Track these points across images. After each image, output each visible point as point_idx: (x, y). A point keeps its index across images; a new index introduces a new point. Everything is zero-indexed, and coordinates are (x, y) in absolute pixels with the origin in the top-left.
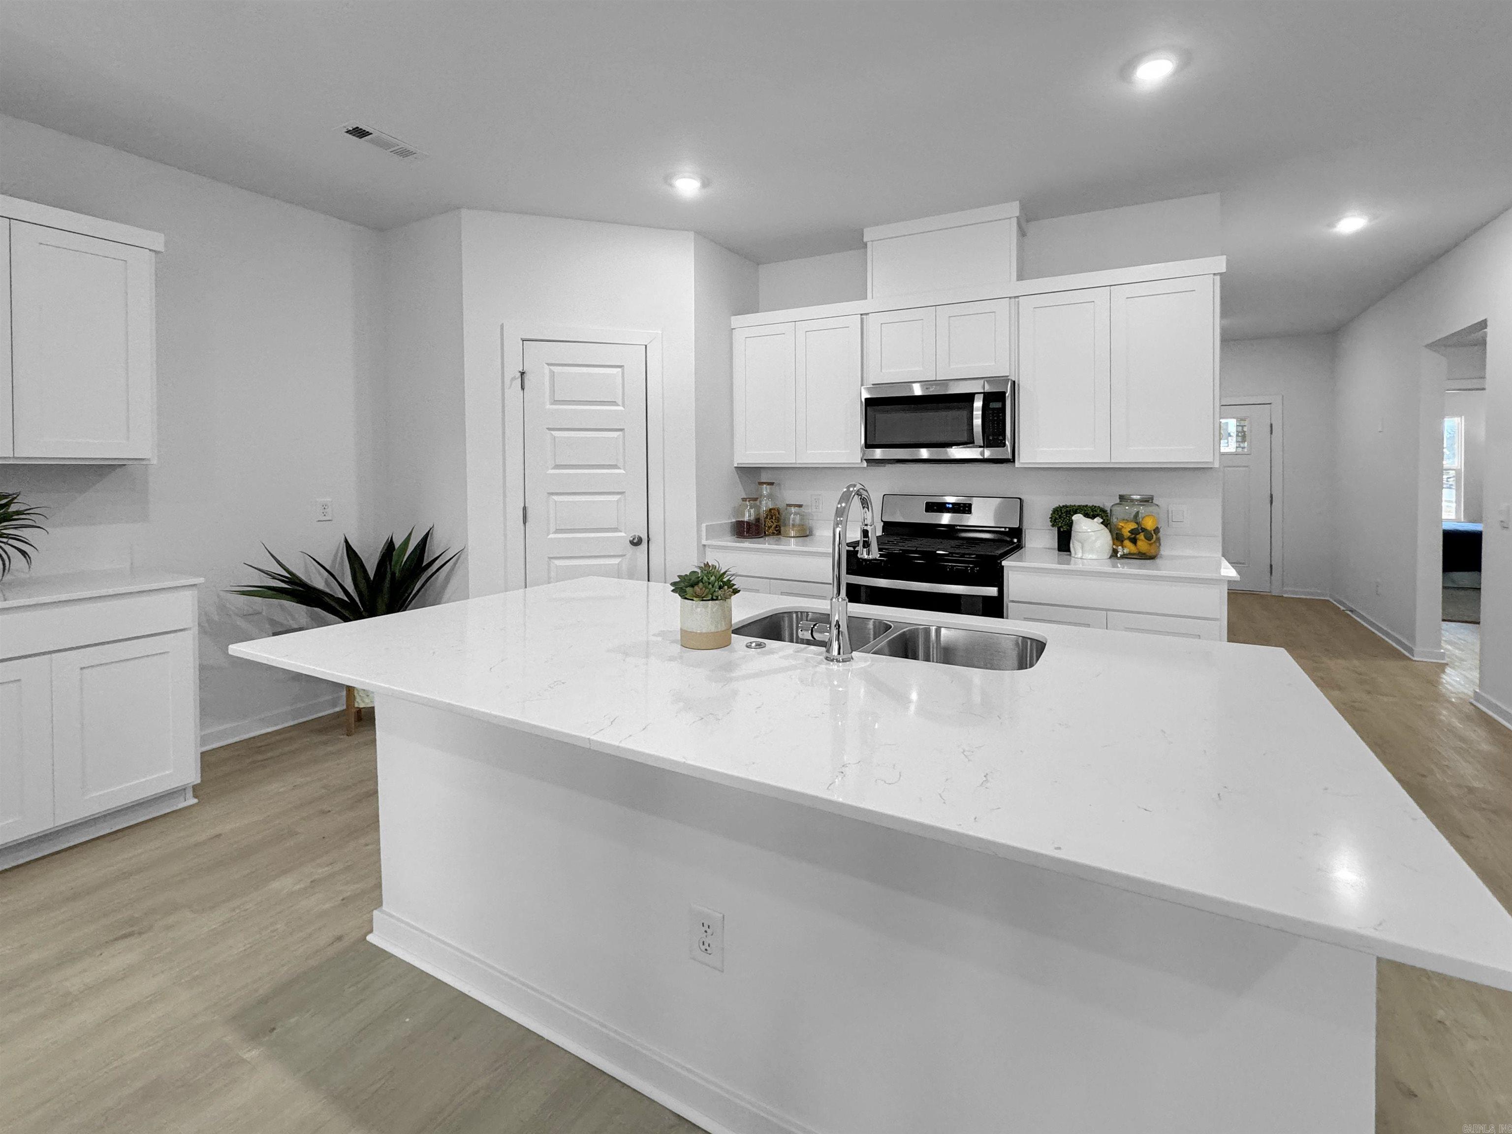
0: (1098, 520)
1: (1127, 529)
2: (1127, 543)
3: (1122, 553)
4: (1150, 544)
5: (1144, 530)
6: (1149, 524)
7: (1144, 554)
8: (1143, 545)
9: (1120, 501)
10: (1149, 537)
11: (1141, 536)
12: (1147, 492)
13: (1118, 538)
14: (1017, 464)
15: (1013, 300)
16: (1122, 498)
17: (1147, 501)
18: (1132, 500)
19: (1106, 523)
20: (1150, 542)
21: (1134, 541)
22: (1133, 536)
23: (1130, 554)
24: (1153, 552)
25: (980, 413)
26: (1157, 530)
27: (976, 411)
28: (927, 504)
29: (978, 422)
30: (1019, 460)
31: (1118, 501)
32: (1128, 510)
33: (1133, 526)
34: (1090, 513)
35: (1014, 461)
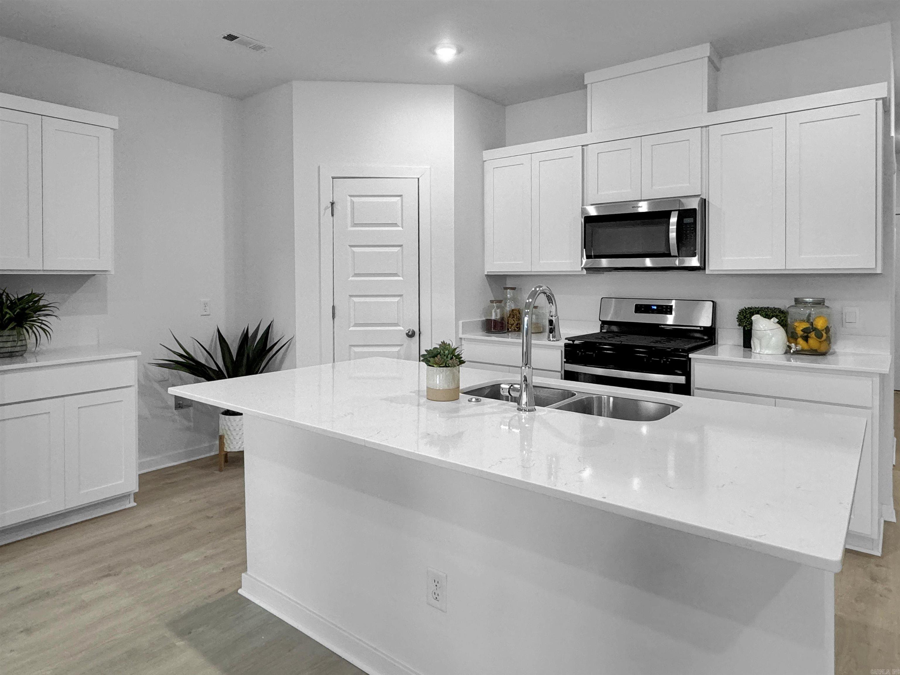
0: (774, 320)
1: (800, 327)
2: (800, 341)
3: (795, 350)
4: (820, 342)
5: (815, 329)
6: (820, 324)
7: (816, 350)
8: (813, 342)
9: (796, 304)
10: (819, 335)
11: (813, 334)
12: (819, 295)
13: (792, 336)
14: (707, 272)
15: (705, 129)
16: (797, 300)
17: (820, 303)
18: (806, 303)
19: (783, 323)
20: (819, 340)
21: (806, 339)
22: (806, 334)
23: (802, 350)
24: (823, 349)
25: (675, 227)
26: (827, 329)
27: (671, 226)
28: (636, 305)
29: (673, 235)
30: (709, 268)
31: (793, 303)
32: (804, 311)
33: (805, 325)
34: (770, 314)
35: (704, 269)
